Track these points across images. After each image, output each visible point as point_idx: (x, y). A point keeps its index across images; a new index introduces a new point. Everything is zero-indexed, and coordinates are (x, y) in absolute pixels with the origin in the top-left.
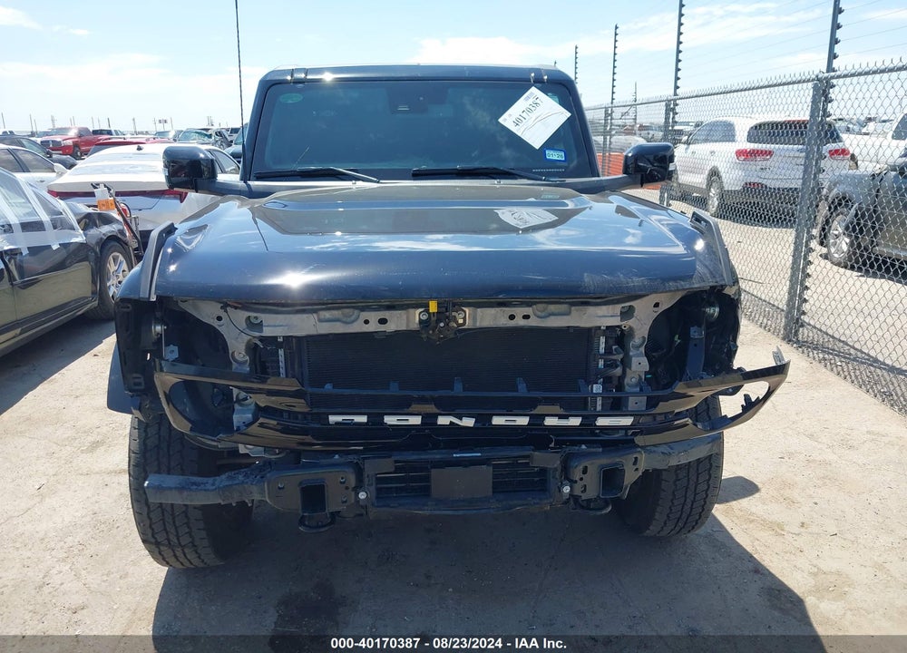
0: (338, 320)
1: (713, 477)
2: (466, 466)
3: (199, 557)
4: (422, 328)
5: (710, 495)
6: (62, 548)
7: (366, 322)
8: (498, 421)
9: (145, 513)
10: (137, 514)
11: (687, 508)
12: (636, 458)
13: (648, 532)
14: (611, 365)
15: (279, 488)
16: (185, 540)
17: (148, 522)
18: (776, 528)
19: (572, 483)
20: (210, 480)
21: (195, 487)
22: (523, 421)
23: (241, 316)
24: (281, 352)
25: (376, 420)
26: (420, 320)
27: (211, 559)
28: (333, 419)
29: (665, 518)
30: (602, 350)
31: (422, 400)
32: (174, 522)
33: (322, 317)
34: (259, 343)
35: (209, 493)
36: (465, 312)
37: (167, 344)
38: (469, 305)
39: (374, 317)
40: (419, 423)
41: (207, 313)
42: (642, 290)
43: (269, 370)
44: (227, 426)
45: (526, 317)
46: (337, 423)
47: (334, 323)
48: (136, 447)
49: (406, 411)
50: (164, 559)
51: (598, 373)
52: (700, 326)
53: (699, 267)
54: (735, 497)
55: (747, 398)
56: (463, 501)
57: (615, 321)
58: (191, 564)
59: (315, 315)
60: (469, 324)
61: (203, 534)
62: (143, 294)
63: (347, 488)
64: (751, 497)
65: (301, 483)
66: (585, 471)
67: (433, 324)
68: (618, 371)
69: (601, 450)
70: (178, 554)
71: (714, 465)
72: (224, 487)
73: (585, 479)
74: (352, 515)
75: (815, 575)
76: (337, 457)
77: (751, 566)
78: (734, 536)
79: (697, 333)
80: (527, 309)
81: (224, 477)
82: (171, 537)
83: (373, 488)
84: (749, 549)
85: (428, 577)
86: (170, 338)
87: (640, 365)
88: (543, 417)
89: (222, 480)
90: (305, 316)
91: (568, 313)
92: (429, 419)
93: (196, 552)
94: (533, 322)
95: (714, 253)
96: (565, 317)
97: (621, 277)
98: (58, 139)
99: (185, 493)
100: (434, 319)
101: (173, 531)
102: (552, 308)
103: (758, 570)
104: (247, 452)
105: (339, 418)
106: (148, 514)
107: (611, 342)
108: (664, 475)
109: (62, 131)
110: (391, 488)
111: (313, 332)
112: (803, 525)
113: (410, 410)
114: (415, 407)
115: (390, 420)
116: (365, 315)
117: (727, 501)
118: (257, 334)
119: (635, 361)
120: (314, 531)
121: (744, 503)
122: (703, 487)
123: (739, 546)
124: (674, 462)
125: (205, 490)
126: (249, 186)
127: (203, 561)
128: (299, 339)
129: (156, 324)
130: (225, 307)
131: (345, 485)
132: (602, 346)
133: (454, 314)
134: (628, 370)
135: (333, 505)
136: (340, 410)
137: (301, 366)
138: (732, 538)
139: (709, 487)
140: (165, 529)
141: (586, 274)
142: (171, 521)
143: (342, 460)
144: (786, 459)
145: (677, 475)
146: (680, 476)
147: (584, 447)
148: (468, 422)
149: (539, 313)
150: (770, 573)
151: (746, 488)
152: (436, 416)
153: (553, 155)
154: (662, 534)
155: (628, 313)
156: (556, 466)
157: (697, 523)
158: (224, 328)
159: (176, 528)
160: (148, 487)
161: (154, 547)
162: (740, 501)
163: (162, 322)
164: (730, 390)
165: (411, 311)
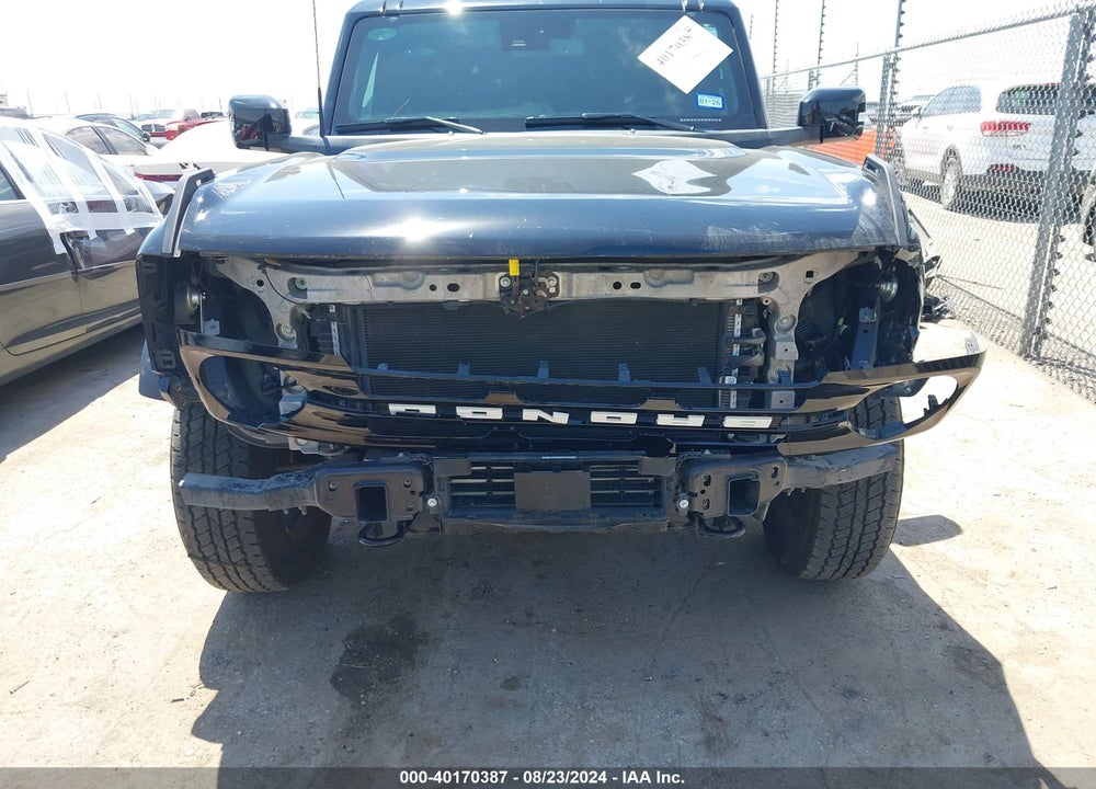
0: (396, 285)
1: (887, 504)
2: (557, 471)
3: (255, 579)
4: (502, 298)
5: (883, 527)
6: (111, 567)
7: (433, 288)
8: (598, 417)
9: (189, 522)
10: (181, 522)
11: (854, 542)
12: (776, 469)
13: (805, 572)
14: (748, 352)
15: (331, 490)
16: (237, 557)
17: (192, 533)
18: (977, 578)
19: (692, 496)
20: (258, 482)
21: (237, 489)
22: (629, 419)
23: (282, 278)
24: (334, 326)
25: (446, 411)
26: (502, 289)
27: (270, 581)
28: (394, 408)
29: (826, 555)
30: (737, 333)
31: (502, 388)
32: (222, 534)
33: (379, 280)
34: (306, 313)
35: (253, 498)
36: (557, 278)
37: (207, 319)
38: (562, 270)
39: (442, 281)
40: (500, 417)
41: (246, 275)
42: (782, 248)
43: (321, 349)
44: (272, 415)
45: (636, 286)
46: (398, 414)
47: (392, 288)
48: (177, 443)
49: (480, 401)
50: (215, 578)
51: (732, 363)
52: (872, 307)
53: (863, 222)
54: (928, 539)
55: (932, 399)
56: (556, 514)
57: (753, 293)
58: (248, 586)
59: (369, 277)
60: (562, 295)
61: (257, 550)
62: (166, 249)
63: (413, 492)
64: (950, 540)
65: (357, 484)
66: (707, 483)
67: (515, 291)
68: (758, 359)
69: (729, 456)
70: (230, 573)
71: (889, 488)
72: (271, 490)
73: (710, 492)
74: (425, 529)
75: (1021, 634)
76: (401, 455)
77: (937, 620)
78: (920, 584)
79: (868, 316)
80: (637, 275)
81: (272, 478)
82: (221, 552)
83: (445, 494)
84: (937, 600)
85: (529, 615)
86: (209, 310)
87: (786, 352)
88: (655, 414)
89: (271, 483)
90: (357, 278)
91: (690, 281)
92: (512, 412)
93: (251, 573)
94: (645, 292)
95: (885, 205)
96: (686, 286)
97: (757, 232)
98: (161, 122)
99: (226, 496)
100: (516, 284)
101: (221, 544)
102: (670, 274)
103: (946, 625)
104: (298, 448)
105: (402, 408)
106: (192, 523)
107: (750, 322)
108: (824, 500)
109: (164, 113)
110: (469, 497)
111: (367, 299)
112: (1013, 575)
113: (488, 399)
114: (491, 397)
115: (464, 412)
116: (431, 279)
117: (917, 543)
118: (301, 301)
119: (780, 346)
120: (376, 544)
121: (939, 546)
122: (873, 516)
123: (926, 596)
124: (833, 480)
125: (249, 493)
126: (326, 140)
127: (260, 584)
128: (354, 308)
129: (192, 293)
130: (263, 266)
131: (410, 489)
132: (738, 327)
133: (541, 280)
134: (772, 359)
135: (396, 513)
136: (400, 398)
137: (358, 342)
138: (918, 587)
139: (882, 517)
140: (212, 542)
141: (710, 227)
142: (219, 533)
143: (407, 459)
144: (1003, 496)
145: (840, 500)
146: (844, 502)
147: (707, 452)
148: (561, 418)
149: (653, 282)
150: (961, 629)
151: (942, 528)
152: (520, 409)
153: (709, 101)
154: (825, 575)
155: (769, 283)
156: (670, 474)
157: (867, 563)
158: (264, 294)
159: (225, 542)
160: (183, 487)
161: (201, 563)
162: (934, 544)
163: (199, 290)
164: (909, 389)
165: (489, 275)
